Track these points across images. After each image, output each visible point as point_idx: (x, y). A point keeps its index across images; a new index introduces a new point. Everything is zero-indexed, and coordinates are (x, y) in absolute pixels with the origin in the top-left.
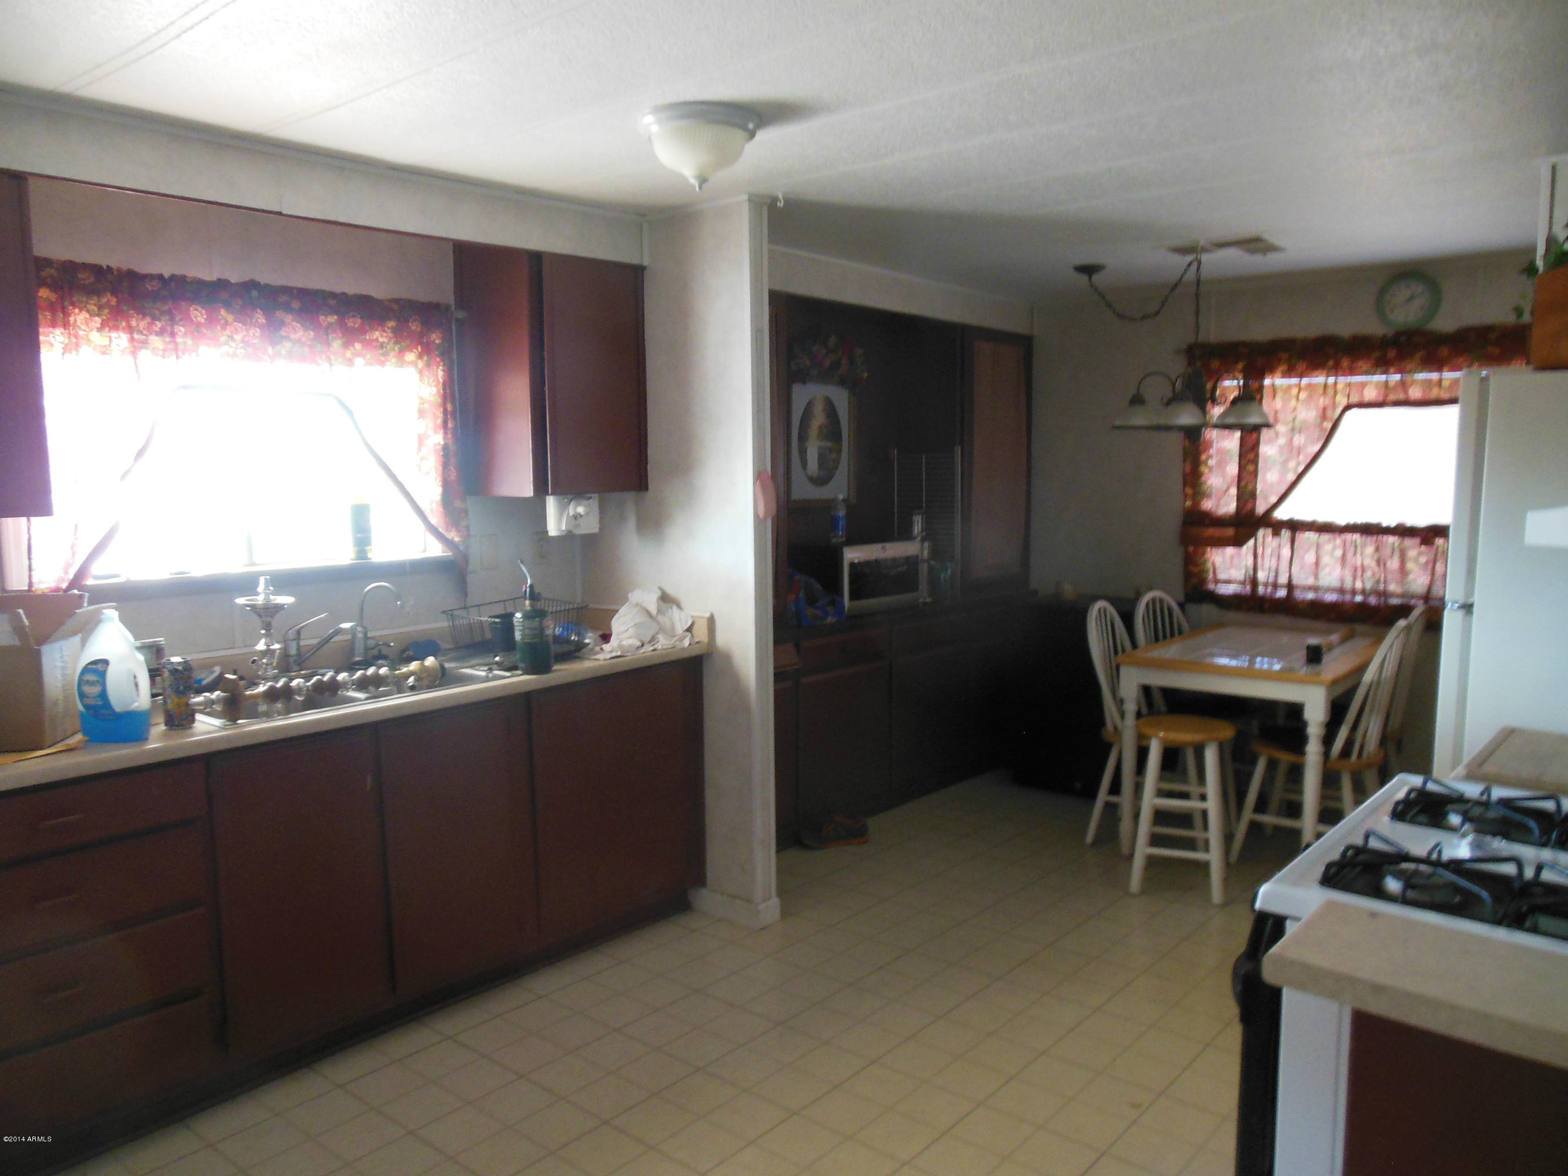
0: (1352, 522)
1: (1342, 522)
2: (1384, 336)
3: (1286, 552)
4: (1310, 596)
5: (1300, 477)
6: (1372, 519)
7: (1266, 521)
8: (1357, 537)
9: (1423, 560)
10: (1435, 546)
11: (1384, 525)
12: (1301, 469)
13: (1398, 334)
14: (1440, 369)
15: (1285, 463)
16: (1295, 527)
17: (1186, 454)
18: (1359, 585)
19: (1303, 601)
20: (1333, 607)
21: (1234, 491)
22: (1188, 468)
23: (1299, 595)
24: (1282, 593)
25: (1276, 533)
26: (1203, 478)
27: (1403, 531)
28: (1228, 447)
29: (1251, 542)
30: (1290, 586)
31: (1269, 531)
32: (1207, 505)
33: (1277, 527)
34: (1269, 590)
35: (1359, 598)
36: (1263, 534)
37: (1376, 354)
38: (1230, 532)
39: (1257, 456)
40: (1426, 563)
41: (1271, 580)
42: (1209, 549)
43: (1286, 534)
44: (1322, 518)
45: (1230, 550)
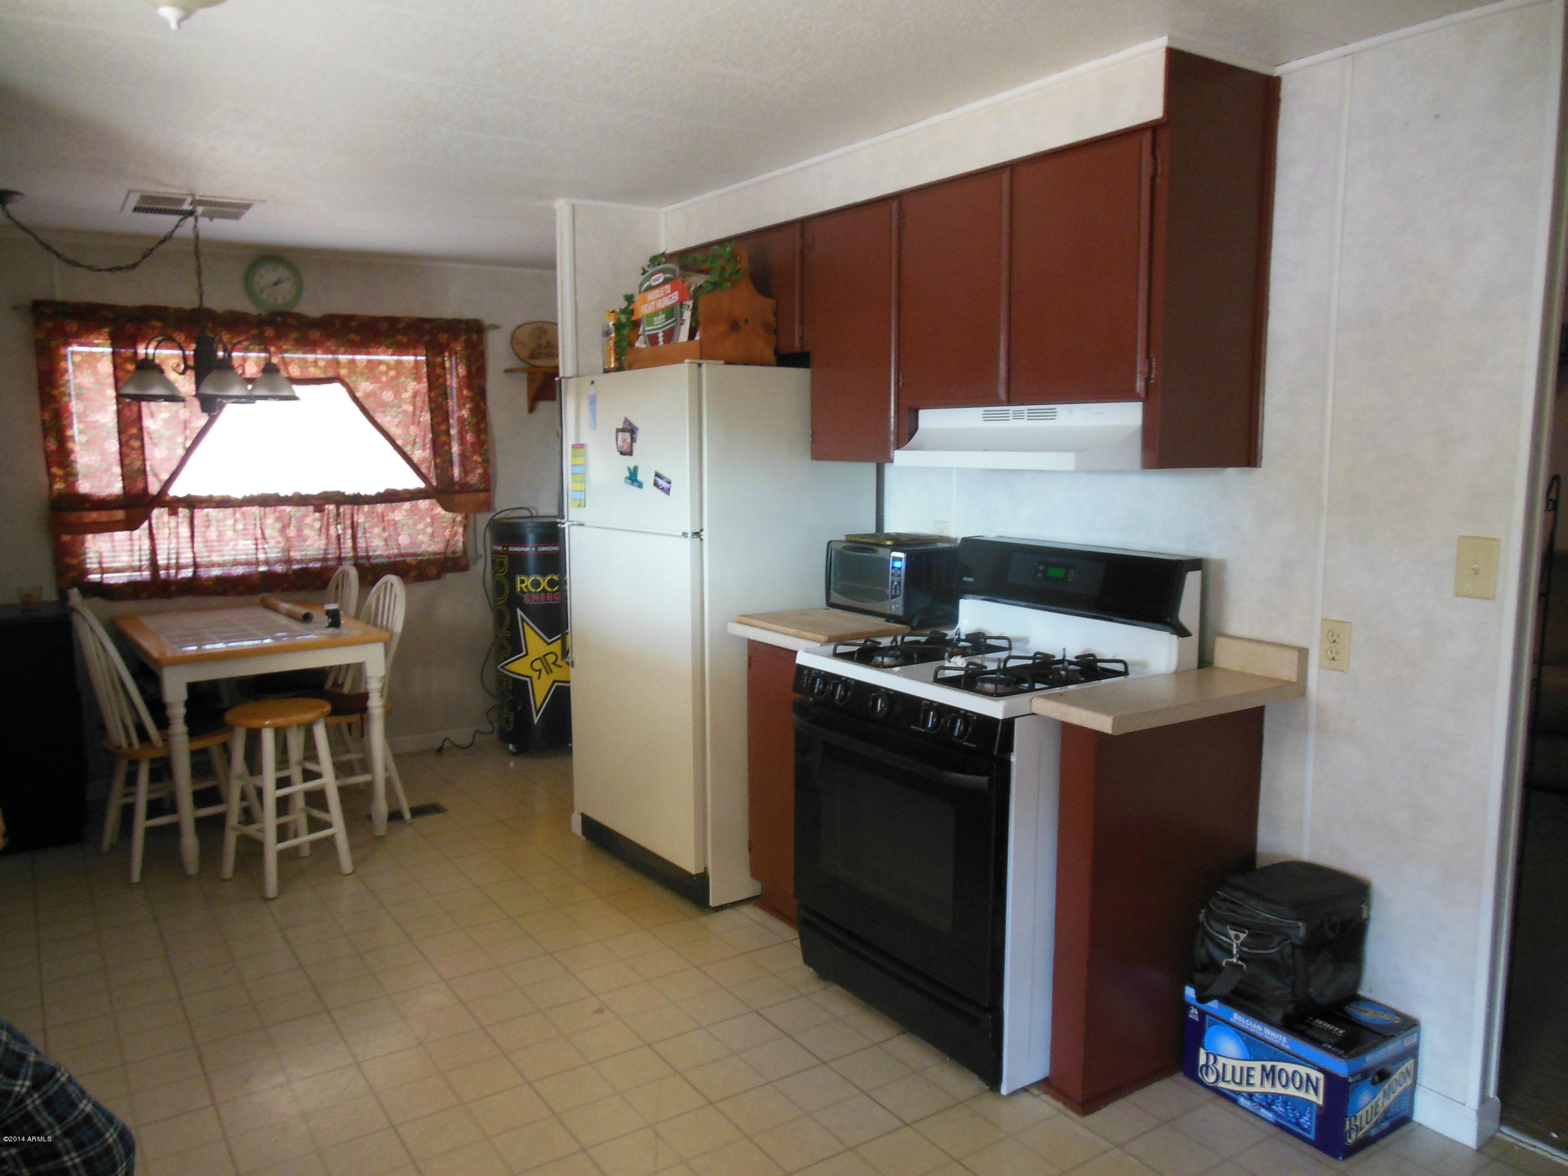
0: (248, 494)
1: (238, 494)
2: (259, 315)
3: (185, 531)
4: (216, 572)
5: (189, 451)
6: (269, 489)
7: (161, 500)
8: (255, 510)
9: (317, 525)
10: (326, 511)
11: (282, 494)
12: (188, 444)
13: (274, 314)
14: (314, 352)
15: (172, 438)
16: (192, 503)
17: (46, 432)
18: (262, 556)
19: (209, 578)
20: (242, 579)
21: (118, 470)
22: (52, 445)
23: (203, 573)
24: (187, 573)
25: (174, 512)
26: (72, 457)
27: (299, 500)
28: (103, 421)
29: (146, 524)
30: (196, 565)
31: (165, 510)
32: (84, 487)
33: (173, 505)
34: (173, 572)
35: (263, 568)
36: (158, 514)
37: (254, 332)
38: (120, 515)
39: (141, 429)
40: (320, 529)
41: (173, 561)
42: (89, 537)
43: (183, 512)
44: (218, 492)
45: (121, 535)
